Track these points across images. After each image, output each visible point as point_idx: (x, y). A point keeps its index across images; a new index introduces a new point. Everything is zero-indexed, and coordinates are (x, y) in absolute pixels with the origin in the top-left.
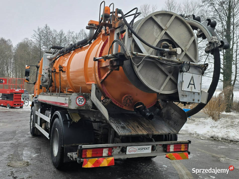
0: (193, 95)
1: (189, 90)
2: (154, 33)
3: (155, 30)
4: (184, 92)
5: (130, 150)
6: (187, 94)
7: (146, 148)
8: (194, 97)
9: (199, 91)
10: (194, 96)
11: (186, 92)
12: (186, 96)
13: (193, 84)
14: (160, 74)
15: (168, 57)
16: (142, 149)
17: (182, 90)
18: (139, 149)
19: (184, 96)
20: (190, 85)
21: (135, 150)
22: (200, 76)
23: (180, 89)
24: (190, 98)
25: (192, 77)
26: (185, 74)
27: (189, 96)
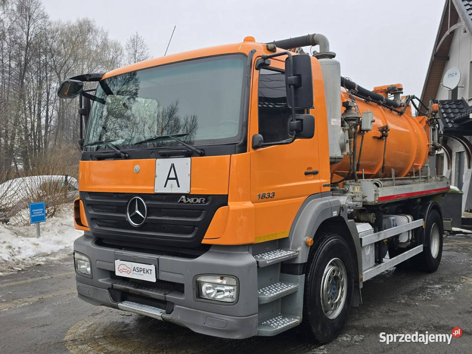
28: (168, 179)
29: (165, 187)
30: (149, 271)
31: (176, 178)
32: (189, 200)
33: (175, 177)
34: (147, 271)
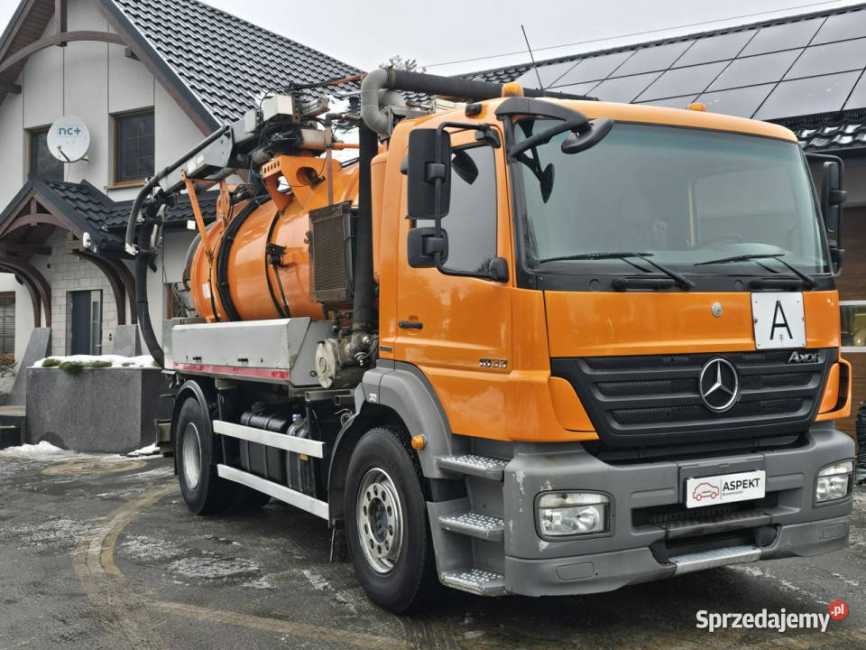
28: (775, 325)
29: (772, 338)
30: (755, 483)
31: (785, 325)
32: (802, 357)
33: (783, 322)
34: (751, 483)
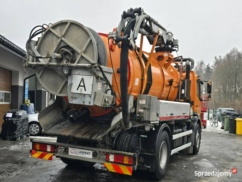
0: (83, 97)
1: (79, 92)
2: (54, 42)
3: (55, 40)
4: (74, 94)
5: (72, 151)
6: (77, 96)
7: (87, 153)
8: (84, 100)
9: (90, 92)
10: (85, 98)
11: (75, 94)
12: (76, 98)
13: (83, 86)
14: (59, 78)
15: (58, 62)
16: (83, 152)
17: (72, 92)
18: (80, 152)
19: (73, 98)
20: (80, 87)
21: (76, 152)
22: (92, 78)
23: (70, 91)
24: (80, 100)
25: (82, 78)
26: (74, 77)
27: (79, 98)
